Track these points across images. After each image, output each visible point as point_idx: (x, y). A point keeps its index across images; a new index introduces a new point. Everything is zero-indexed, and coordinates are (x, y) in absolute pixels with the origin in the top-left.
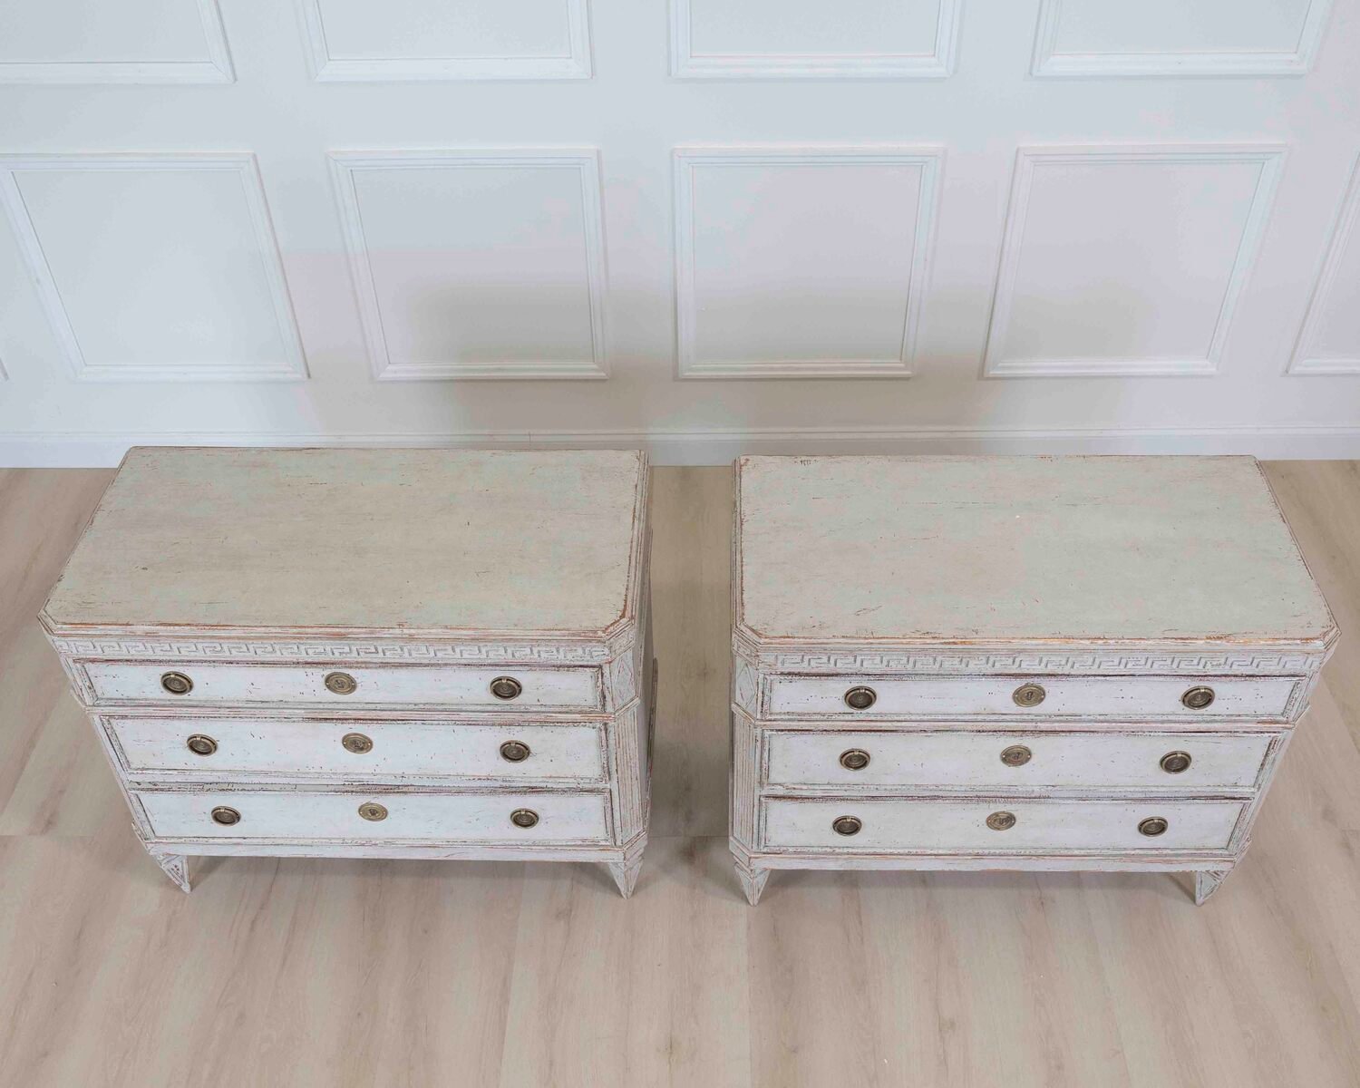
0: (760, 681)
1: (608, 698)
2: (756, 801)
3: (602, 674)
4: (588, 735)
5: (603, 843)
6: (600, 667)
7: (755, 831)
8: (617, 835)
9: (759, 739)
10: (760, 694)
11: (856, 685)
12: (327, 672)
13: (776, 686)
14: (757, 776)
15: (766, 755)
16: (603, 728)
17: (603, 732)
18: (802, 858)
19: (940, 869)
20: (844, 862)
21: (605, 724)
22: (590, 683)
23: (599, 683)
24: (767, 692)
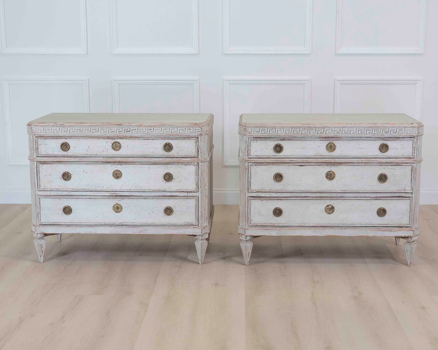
0: (247, 141)
1: (200, 152)
2: (247, 200)
3: (198, 141)
4: (192, 169)
5: (195, 224)
6: (198, 137)
7: (247, 216)
8: (199, 221)
9: (247, 168)
10: (247, 147)
11: (277, 143)
12: (114, 141)
13: (252, 143)
14: (247, 187)
15: (249, 175)
16: (197, 164)
17: (197, 166)
18: (263, 229)
19: (311, 235)
20: (278, 231)
21: (198, 163)
22: (194, 145)
23: (197, 144)
24: (249, 146)
